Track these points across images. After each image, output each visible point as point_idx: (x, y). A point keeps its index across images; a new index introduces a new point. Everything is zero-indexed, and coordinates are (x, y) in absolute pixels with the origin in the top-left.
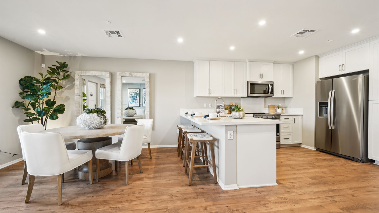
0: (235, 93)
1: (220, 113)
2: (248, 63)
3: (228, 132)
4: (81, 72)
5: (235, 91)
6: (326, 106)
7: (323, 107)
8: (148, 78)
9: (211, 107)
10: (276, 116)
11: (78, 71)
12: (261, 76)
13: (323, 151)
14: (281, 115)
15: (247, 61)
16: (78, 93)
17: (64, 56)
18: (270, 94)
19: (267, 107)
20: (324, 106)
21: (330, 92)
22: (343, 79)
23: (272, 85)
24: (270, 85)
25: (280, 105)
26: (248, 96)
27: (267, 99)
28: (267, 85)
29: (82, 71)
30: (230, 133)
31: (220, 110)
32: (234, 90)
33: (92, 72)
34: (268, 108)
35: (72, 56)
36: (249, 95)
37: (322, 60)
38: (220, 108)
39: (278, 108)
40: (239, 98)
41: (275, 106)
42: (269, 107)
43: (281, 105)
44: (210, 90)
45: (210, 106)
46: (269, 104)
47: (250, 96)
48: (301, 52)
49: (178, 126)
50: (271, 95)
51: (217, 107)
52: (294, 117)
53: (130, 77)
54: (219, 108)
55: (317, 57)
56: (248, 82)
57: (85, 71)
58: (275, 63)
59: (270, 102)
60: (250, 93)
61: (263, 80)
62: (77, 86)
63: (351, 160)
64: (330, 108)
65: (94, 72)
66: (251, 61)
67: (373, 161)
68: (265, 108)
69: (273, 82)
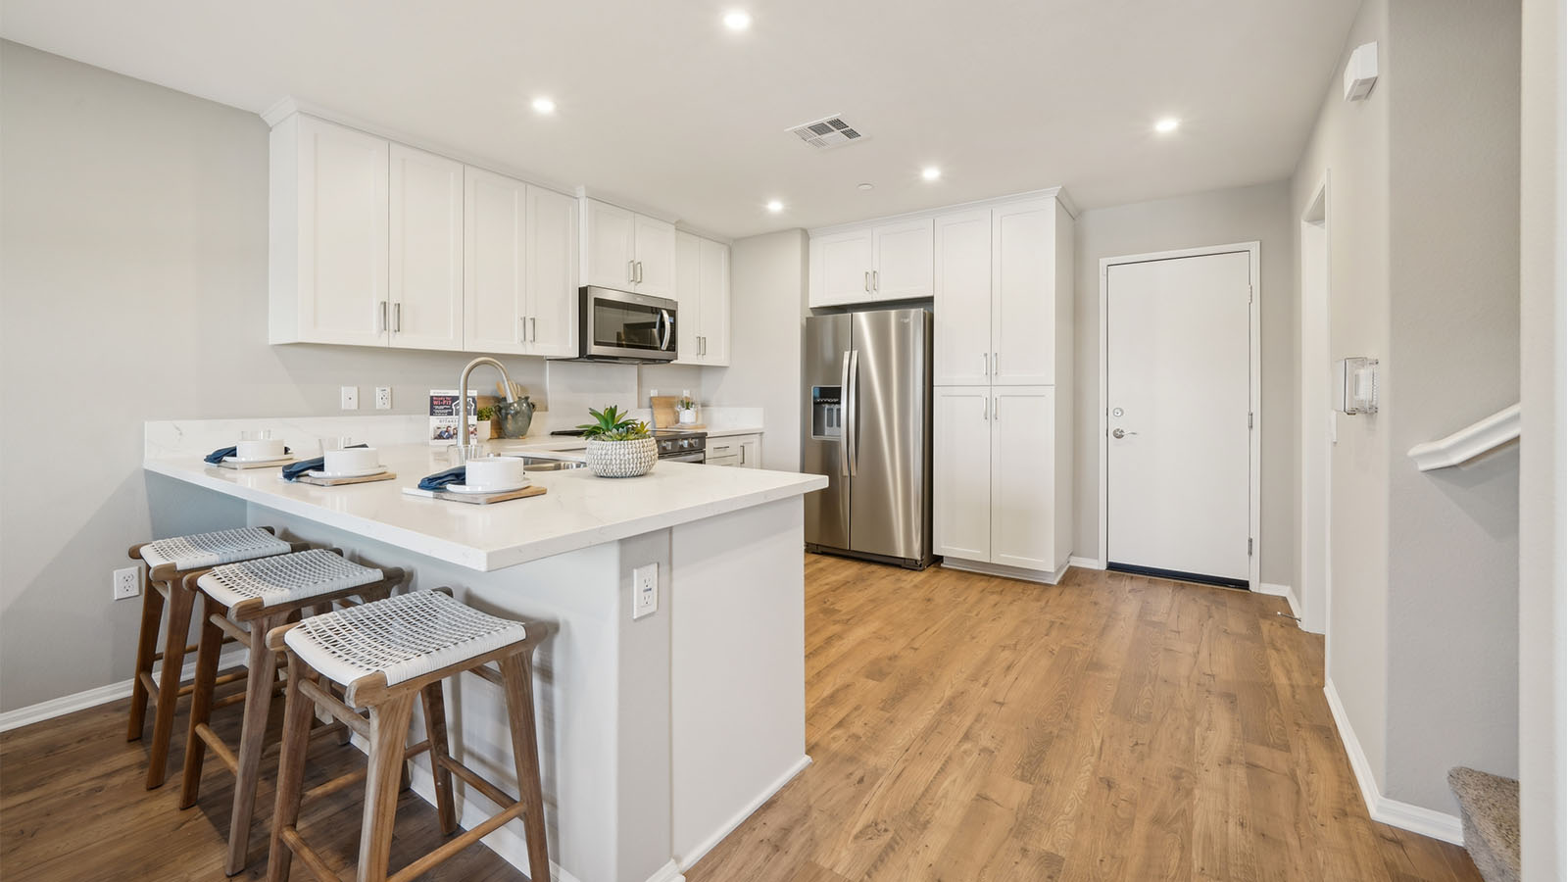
0: (529, 336)
1: (450, 437)
2: (584, 204)
3: (635, 571)
5: (529, 325)
6: (836, 400)
7: (824, 403)
9: (389, 407)
10: (692, 442)
12: (636, 271)
13: (825, 550)
14: (706, 434)
15: (581, 192)
18: (667, 350)
19: (646, 401)
20: (827, 402)
21: (847, 354)
22: (863, 318)
23: (673, 314)
24: (666, 315)
25: (686, 393)
26: (584, 355)
27: (648, 369)
28: (656, 311)
30: (644, 576)
31: (455, 422)
32: (522, 322)
34: (651, 407)
36: (593, 349)
37: (817, 248)
38: (450, 414)
39: (687, 405)
40: (540, 360)
41: (674, 397)
42: (653, 403)
43: (688, 395)
44: (391, 313)
45: (380, 402)
46: (654, 393)
47: (592, 357)
48: (775, 206)
49: (135, 554)
50: (667, 355)
51: (432, 408)
52: (741, 441)
54: (442, 414)
55: (806, 235)
56: (583, 293)
58: (681, 227)
59: (659, 381)
60: (596, 343)
61: (641, 289)
63: (899, 566)
64: (846, 406)
66: (595, 197)
67: (939, 559)
68: (639, 407)
69: (677, 303)
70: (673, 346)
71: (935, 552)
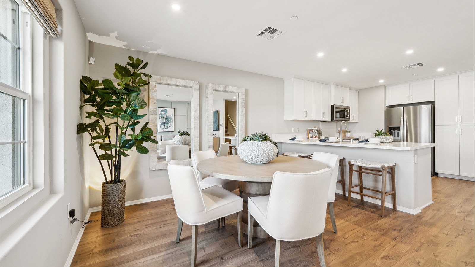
0: (324, 116)
1: (313, 138)
2: (332, 86)
4: (160, 78)
6: (398, 130)
7: (393, 131)
8: (243, 94)
11: (155, 76)
12: (342, 100)
15: (332, 84)
16: (154, 111)
17: (128, 49)
21: (402, 118)
23: (349, 110)
27: (338, 123)
29: (162, 77)
33: (176, 79)
35: (140, 52)
38: (312, 133)
43: (350, 130)
44: (306, 112)
45: (297, 131)
47: (334, 121)
51: (309, 132)
53: (224, 91)
57: (165, 77)
61: (343, 105)
62: (153, 99)
64: (403, 132)
65: (178, 80)
66: (336, 85)
67: (437, 174)
68: (337, 132)
69: (350, 107)
70: (349, 118)
71: (436, 172)
